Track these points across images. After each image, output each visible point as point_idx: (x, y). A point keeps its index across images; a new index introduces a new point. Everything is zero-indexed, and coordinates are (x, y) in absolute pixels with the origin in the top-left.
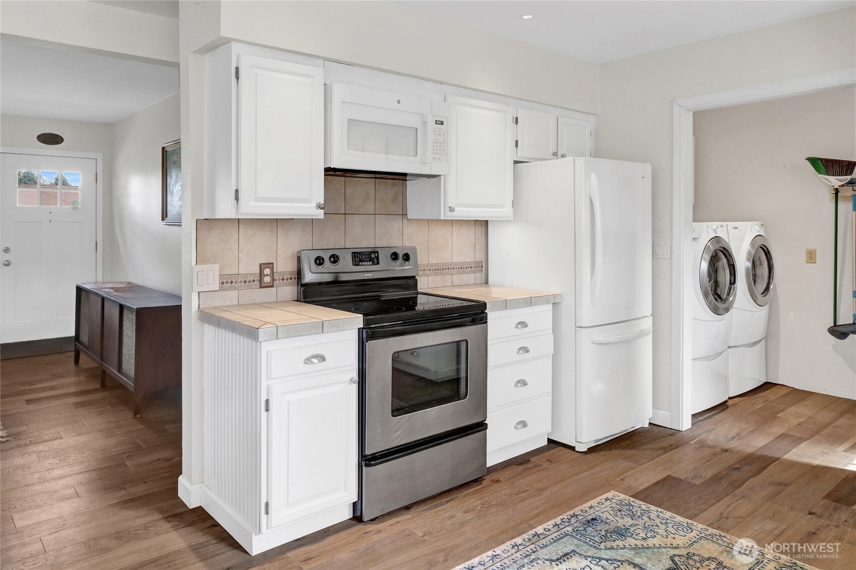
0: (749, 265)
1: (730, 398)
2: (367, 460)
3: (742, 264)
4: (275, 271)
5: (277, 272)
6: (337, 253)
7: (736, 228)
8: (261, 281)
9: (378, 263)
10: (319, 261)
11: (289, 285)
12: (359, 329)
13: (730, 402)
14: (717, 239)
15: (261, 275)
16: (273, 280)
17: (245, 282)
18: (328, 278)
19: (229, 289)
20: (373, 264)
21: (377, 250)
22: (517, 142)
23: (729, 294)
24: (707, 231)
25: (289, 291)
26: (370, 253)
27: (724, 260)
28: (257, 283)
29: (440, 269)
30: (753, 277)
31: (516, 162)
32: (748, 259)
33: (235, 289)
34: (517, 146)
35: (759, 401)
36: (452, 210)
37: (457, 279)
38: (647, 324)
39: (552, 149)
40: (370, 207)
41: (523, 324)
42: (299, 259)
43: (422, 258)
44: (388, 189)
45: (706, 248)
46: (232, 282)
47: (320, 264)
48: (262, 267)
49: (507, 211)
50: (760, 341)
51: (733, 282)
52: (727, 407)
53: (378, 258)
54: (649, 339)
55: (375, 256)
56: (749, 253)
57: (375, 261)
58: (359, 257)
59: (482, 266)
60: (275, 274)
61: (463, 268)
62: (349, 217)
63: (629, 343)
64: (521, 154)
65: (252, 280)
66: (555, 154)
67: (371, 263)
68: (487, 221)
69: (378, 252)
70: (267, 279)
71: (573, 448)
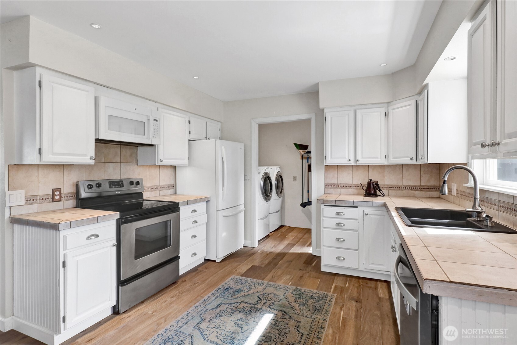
0: (276, 182)
1: (270, 233)
2: (121, 283)
3: (274, 182)
4: (62, 192)
5: (63, 193)
6: (100, 182)
7: (272, 169)
8: (53, 198)
9: (123, 186)
10: (90, 186)
11: (71, 199)
12: (117, 220)
13: (270, 234)
14: (266, 173)
15: (53, 195)
16: (61, 197)
17: (43, 199)
18: (94, 195)
19: (32, 204)
20: (121, 187)
21: (123, 180)
22: (190, 131)
23: (270, 194)
24: (263, 170)
25: (71, 203)
26: (119, 182)
27: (268, 181)
28: (50, 200)
29: (154, 188)
30: (277, 187)
31: (189, 140)
32: (276, 180)
33: (36, 203)
34: (190, 133)
35: (279, 233)
36: (161, 161)
37: (162, 193)
38: (242, 207)
39: (205, 136)
40: (118, 159)
41: (195, 211)
42: (77, 186)
43: (145, 184)
44: (128, 151)
45: (263, 177)
46: (33, 200)
47: (90, 188)
48: (54, 191)
49: (186, 162)
50: (279, 210)
51: (271, 189)
52: (269, 236)
53: (123, 184)
54: (243, 213)
55: (121, 183)
56: (276, 178)
57: (122, 185)
58: (112, 184)
59: (174, 186)
60: (62, 194)
61: (165, 187)
62: (107, 164)
63: (235, 215)
64: (192, 137)
65: (47, 198)
66: (206, 138)
67: (119, 187)
68: (175, 166)
69: (123, 181)
70: (57, 197)
71: (215, 261)
